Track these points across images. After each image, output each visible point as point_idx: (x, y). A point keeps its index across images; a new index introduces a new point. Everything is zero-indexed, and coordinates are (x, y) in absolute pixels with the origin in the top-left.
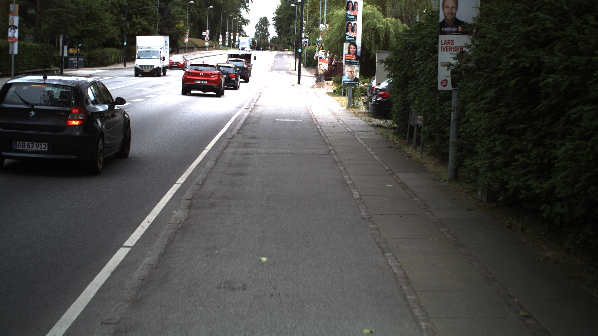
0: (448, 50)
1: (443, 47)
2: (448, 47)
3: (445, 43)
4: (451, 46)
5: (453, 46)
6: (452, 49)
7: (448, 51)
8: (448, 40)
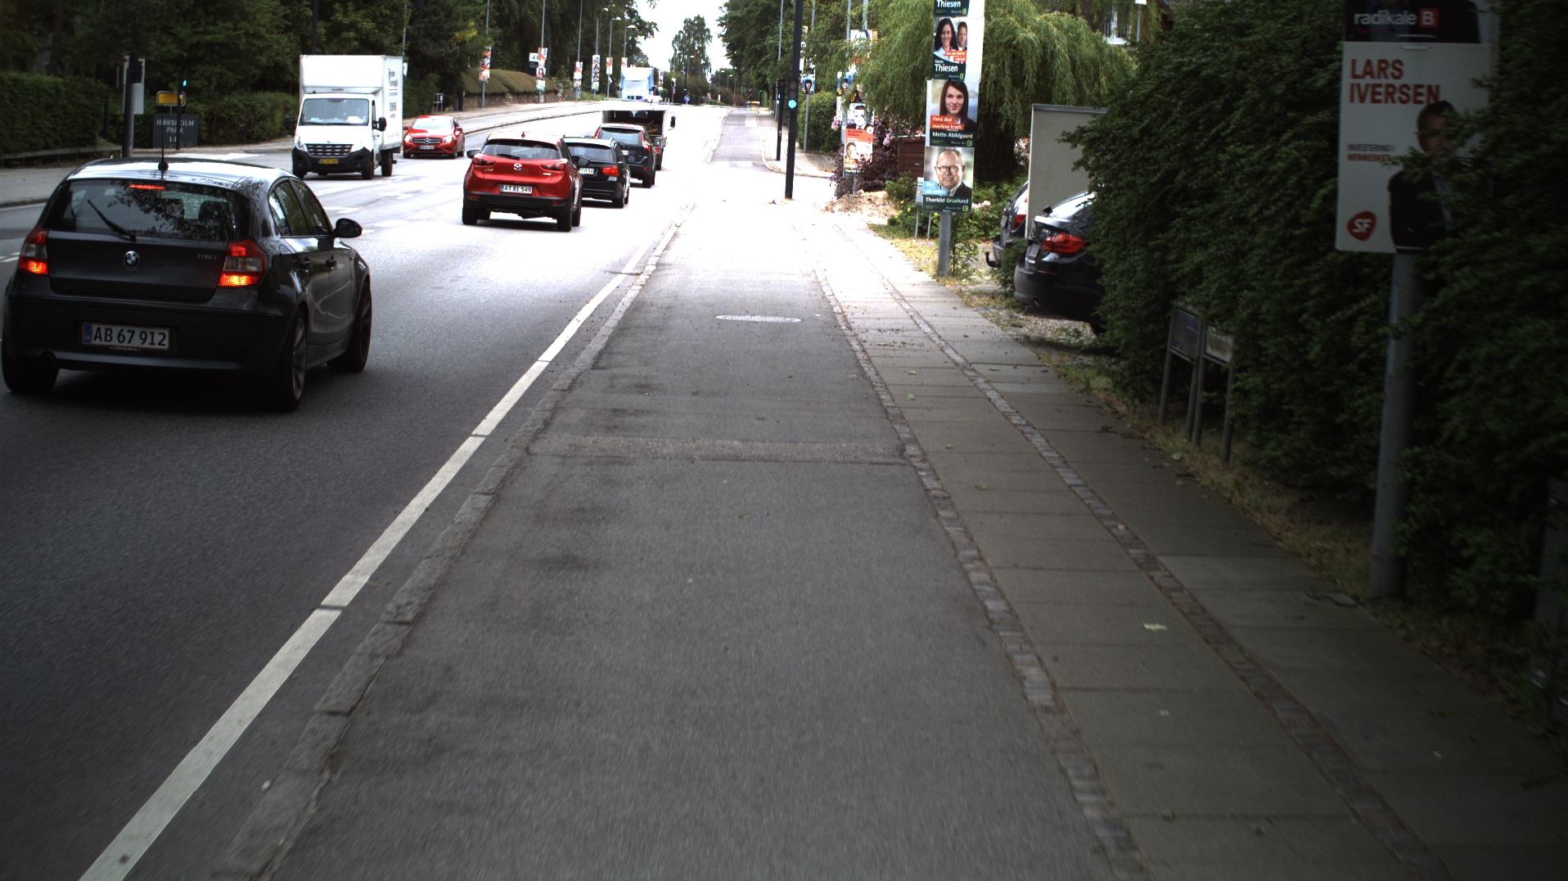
0: (1378, 97)
1: (1358, 85)
2: (1379, 86)
3: (1368, 72)
4: (1391, 81)
5: (1397, 83)
6: (1397, 95)
7: (1379, 101)
8: (1381, 61)
